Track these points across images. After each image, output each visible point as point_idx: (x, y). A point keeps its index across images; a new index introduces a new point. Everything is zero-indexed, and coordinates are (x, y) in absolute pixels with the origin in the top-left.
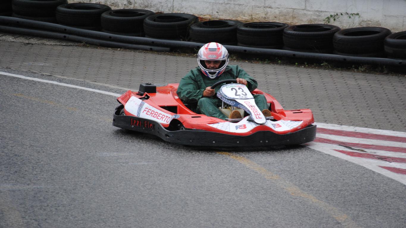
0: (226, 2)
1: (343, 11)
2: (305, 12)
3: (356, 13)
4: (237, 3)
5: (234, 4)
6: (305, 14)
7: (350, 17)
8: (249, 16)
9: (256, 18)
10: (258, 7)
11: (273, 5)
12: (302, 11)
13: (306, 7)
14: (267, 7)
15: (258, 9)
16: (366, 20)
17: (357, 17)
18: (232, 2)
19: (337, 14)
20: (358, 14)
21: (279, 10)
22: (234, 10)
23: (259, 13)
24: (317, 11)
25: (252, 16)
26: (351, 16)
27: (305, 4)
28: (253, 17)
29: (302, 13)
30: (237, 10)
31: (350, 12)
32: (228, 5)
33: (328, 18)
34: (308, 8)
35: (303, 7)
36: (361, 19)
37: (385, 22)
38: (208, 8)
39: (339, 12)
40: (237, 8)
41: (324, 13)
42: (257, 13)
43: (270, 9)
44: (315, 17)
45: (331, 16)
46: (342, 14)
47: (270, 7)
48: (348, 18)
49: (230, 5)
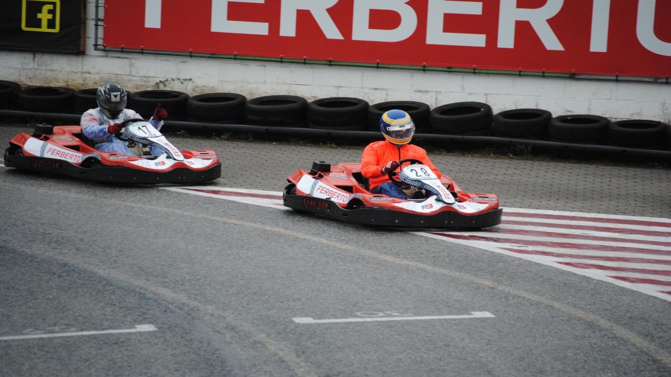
0: (36, 68)
1: (174, 77)
2: (130, 77)
3: (188, 78)
4: (49, 69)
5: (46, 70)
6: (130, 79)
7: (182, 83)
8: (64, 82)
9: (73, 84)
10: (75, 73)
11: (92, 70)
12: (127, 77)
13: (130, 72)
14: (85, 73)
15: (75, 74)
16: (200, 86)
17: (190, 82)
18: (43, 68)
19: (167, 80)
20: (191, 80)
21: (100, 75)
22: (46, 76)
23: (77, 79)
24: (144, 76)
25: (67, 82)
26: (183, 81)
27: (130, 70)
28: (69, 83)
29: (127, 79)
30: (49, 76)
31: (182, 77)
32: (38, 71)
33: (157, 84)
34: (134, 74)
35: (128, 73)
36: (195, 85)
37: (222, 88)
38: (13, 74)
39: (169, 77)
40: (49, 74)
41: (153, 79)
42: (74, 79)
43: (89, 75)
44: (142, 83)
45: (161, 82)
46: (173, 80)
47: (88, 73)
48: (181, 83)
49: (40, 70)
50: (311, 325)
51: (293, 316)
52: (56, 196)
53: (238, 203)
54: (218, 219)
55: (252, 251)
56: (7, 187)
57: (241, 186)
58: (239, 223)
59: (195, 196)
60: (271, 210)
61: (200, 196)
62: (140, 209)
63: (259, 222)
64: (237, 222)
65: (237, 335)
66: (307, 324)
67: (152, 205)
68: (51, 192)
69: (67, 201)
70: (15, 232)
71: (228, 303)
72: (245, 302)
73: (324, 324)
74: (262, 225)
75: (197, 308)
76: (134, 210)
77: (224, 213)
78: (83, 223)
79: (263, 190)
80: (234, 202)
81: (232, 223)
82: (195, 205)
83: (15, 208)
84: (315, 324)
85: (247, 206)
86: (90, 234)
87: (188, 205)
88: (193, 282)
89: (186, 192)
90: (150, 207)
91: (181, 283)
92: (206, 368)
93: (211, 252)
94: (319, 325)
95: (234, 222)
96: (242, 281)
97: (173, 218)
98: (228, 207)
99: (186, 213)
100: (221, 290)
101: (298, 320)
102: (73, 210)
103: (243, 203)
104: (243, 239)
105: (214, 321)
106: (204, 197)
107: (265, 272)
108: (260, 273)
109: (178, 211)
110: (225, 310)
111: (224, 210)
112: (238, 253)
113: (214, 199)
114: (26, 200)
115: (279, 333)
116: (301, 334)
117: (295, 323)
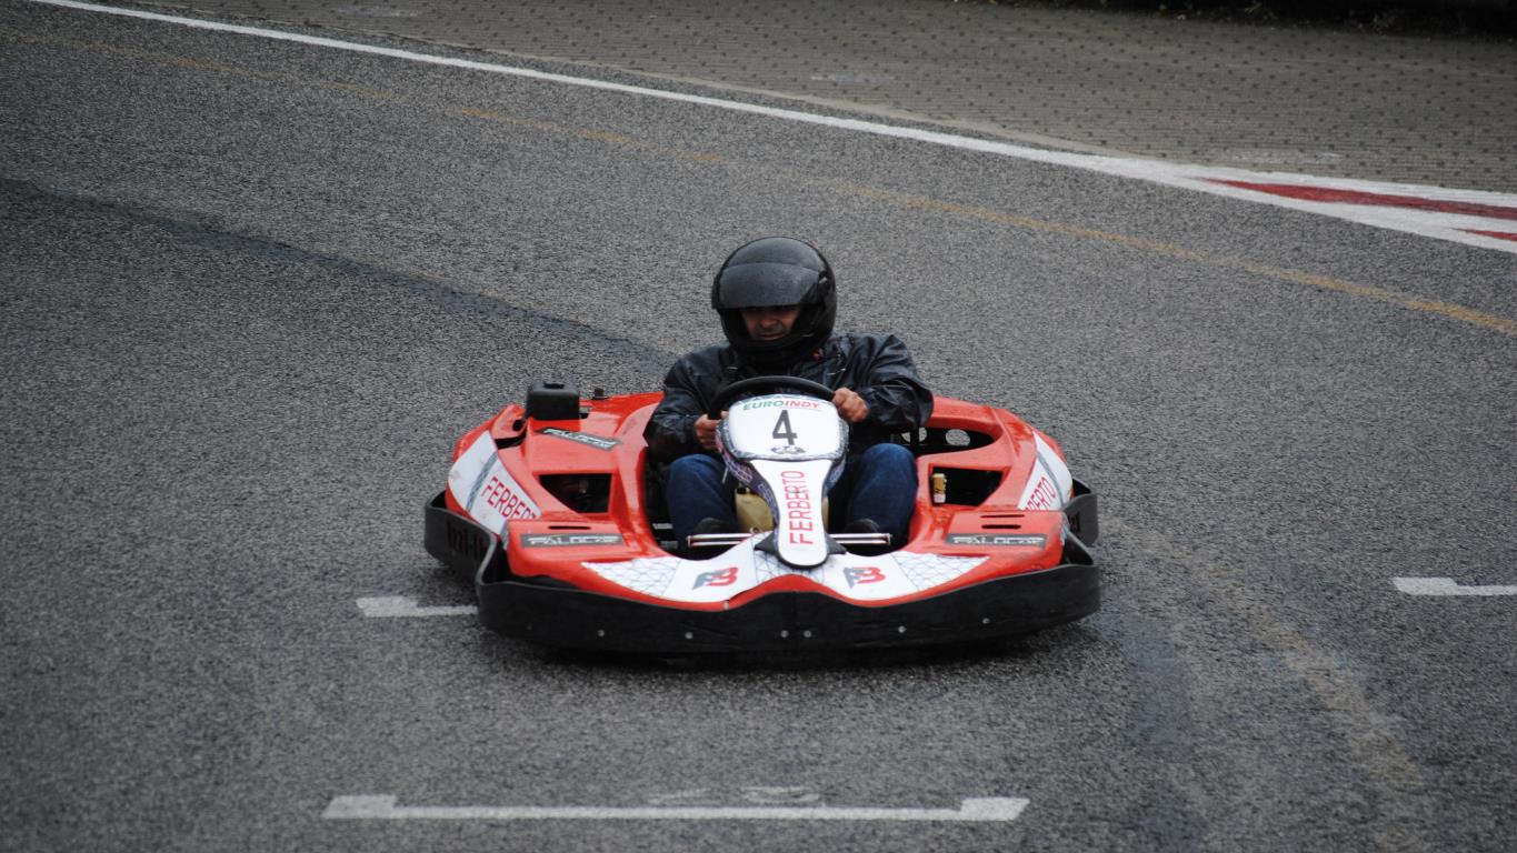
50: (1443, 601)
51: (1396, 572)
52: (820, 193)
53: (1349, 225)
54: (1271, 274)
55: (1341, 370)
56: (690, 166)
57: (1379, 174)
58: (1332, 286)
59: (1224, 201)
60: (1445, 248)
61: (1240, 202)
62: (1050, 238)
63: (1395, 282)
64: (1326, 282)
65: (1208, 623)
66: (1433, 599)
67: (1089, 225)
68: (811, 182)
69: (845, 210)
70: (668, 298)
71: (1213, 527)
72: (1266, 527)
73: (1484, 598)
74: (1399, 295)
75: (1114, 540)
76: (1032, 240)
77: (1296, 254)
78: (872, 274)
79: (1442, 186)
80: (1337, 221)
81: (1310, 286)
82: (1216, 230)
83: (691, 226)
84: (1457, 597)
85: (1371, 234)
86: (882, 308)
87: (1196, 228)
88: (1130, 461)
89: (1204, 189)
90: (1080, 232)
91: (1096, 461)
92: (1082, 720)
93: (1216, 371)
94: (1467, 600)
95: (1317, 282)
96: (1280, 461)
97: (1137, 267)
98: (1314, 235)
99: (1180, 254)
100: (1206, 486)
101: (1407, 585)
102: (856, 237)
103: (1364, 226)
104: (1326, 336)
105: (1153, 580)
106: (1252, 205)
107: (1360, 435)
108: (1341, 438)
109: (1161, 247)
110: (1195, 548)
111: (1297, 244)
112: (1297, 376)
113: (1280, 212)
114: (731, 204)
115: (1338, 622)
116: (1402, 627)
117: (1396, 592)
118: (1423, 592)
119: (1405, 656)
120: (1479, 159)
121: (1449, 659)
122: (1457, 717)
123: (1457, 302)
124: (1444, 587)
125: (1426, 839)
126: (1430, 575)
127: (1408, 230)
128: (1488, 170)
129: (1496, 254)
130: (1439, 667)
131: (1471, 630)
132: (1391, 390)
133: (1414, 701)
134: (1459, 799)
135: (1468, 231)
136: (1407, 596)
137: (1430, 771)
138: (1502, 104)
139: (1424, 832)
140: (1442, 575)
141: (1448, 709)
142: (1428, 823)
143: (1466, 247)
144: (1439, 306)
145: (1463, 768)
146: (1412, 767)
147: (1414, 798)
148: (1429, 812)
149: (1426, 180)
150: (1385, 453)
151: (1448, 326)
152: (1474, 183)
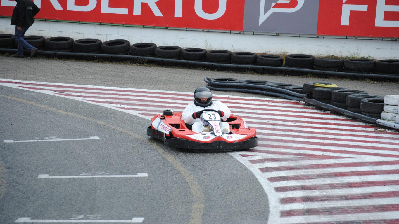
50: (11, 143)
51: (4, 139)
63: (6, 94)
84: (14, 143)
101: (6, 141)
116: (5, 148)
117: (4, 142)
118: (8, 142)
119: (5, 152)
120: (20, 75)
121: (11, 152)
122: (12, 161)
123: (16, 97)
124: (12, 141)
125: (6, 180)
126: (9, 139)
127: (9, 86)
128: (21, 77)
129: (22, 90)
130: (10, 154)
131: (15, 148)
132: (5, 111)
133: (6, 159)
134: (11, 174)
135: (18, 86)
136: (6, 143)
137: (7, 170)
138: (24, 67)
139: (5, 179)
140: (11, 139)
141: (11, 160)
142: (6, 178)
143: (18, 89)
144: (13, 98)
145: (12, 169)
146: (5, 169)
147: (4, 174)
148: (6, 176)
149: (12, 79)
150: (3, 121)
151: (14, 101)
152: (19, 79)
